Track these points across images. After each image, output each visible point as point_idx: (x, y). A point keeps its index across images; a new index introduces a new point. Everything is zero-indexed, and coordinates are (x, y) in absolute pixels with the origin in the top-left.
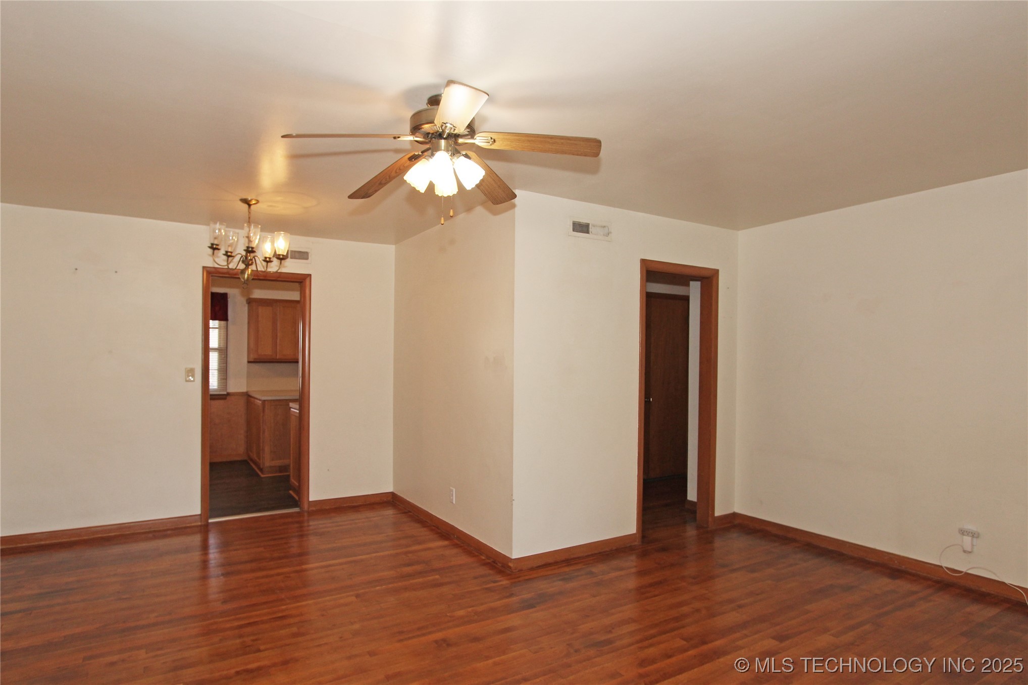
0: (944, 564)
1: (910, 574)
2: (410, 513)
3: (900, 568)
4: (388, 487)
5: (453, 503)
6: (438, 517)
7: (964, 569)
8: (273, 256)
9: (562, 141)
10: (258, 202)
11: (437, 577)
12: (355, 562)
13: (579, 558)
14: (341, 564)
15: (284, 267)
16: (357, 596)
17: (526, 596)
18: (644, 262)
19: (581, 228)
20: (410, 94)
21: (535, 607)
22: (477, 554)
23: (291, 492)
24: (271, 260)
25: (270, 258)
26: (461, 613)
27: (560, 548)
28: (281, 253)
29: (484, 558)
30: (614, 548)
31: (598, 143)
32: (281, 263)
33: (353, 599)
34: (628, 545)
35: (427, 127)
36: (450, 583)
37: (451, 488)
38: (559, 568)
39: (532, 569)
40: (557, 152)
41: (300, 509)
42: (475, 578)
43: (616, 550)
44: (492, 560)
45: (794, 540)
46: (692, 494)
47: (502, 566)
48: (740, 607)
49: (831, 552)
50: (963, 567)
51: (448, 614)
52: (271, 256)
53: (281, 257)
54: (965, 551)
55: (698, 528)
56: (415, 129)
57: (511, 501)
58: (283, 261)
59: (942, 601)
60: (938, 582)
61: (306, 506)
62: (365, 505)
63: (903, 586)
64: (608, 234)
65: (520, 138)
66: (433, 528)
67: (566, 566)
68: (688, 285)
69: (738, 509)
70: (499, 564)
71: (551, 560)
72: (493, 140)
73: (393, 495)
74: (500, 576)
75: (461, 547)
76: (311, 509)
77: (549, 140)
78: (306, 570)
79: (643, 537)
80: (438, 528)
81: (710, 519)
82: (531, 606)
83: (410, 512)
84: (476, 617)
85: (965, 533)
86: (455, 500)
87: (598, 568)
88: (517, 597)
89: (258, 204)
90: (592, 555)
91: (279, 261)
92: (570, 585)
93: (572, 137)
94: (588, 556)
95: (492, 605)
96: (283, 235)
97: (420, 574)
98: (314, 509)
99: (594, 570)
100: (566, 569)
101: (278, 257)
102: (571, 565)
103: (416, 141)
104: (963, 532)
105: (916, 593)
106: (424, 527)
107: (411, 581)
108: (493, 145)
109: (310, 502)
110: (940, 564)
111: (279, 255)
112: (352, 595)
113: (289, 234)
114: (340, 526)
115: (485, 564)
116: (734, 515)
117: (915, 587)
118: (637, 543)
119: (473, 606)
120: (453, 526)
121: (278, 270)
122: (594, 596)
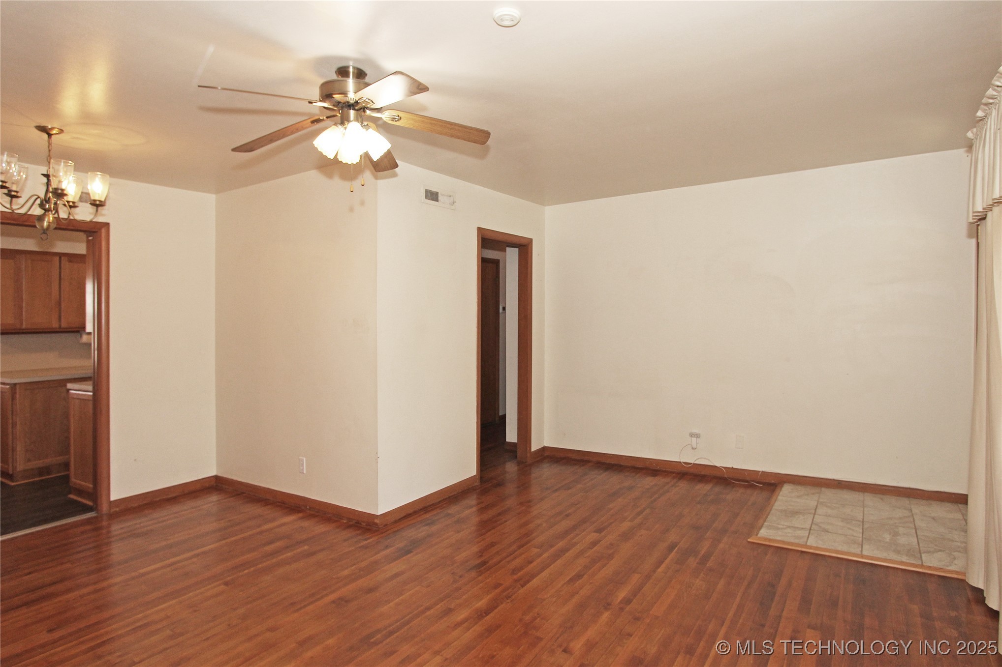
0: (682, 460)
1: (663, 471)
2: (245, 494)
3: (656, 469)
4: (210, 470)
5: (303, 473)
6: (284, 491)
7: (692, 462)
8: (81, 199)
9: (460, 128)
10: (61, 131)
11: (306, 547)
12: (204, 553)
13: (433, 505)
14: (190, 558)
15: (103, 215)
16: (226, 584)
17: (401, 545)
18: (480, 230)
19: (433, 196)
20: (321, 62)
21: (412, 552)
22: (337, 519)
23: (72, 496)
24: (76, 204)
25: (74, 203)
26: (346, 572)
27: (418, 498)
28: (97, 198)
29: (345, 521)
30: (460, 491)
31: (487, 134)
32: (97, 211)
33: (223, 587)
34: (470, 487)
35: (337, 97)
36: (323, 550)
37: (301, 458)
38: (420, 516)
39: (396, 522)
40: (452, 136)
41: (97, 513)
42: (345, 540)
43: (461, 492)
44: (354, 521)
45: (588, 461)
46: (511, 436)
47: (366, 525)
48: (567, 516)
49: (613, 465)
50: (691, 460)
51: (334, 577)
52: (76, 200)
53: (98, 203)
54: (693, 448)
55: (519, 463)
56: (326, 96)
57: (376, 459)
58: (100, 208)
59: (683, 486)
60: (678, 473)
61: (105, 508)
62: (184, 495)
63: (659, 480)
64: (454, 203)
65: (424, 119)
66: (280, 504)
67: (425, 513)
68: (505, 251)
69: (548, 443)
70: (362, 524)
71: (411, 511)
72: (399, 118)
73: (217, 478)
74: (368, 534)
75: (317, 516)
76: (113, 510)
77: (448, 126)
78: (109, 586)
79: (481, 478)
80: (284, 503)
81: (528, 455)
82: (409, 552)
83: (243, 493)
84: (362, 573)
85: (693, 436)
86: (306, 470)
87: (453, 509)
88: (393, 548)
89: (61, 135)
90: (444, 500)
91: (95, 207)
92: (434, 528)
93: (469, 127)
94: (440, 502)
95: (372, 559)
96: (100, 176)
97: (287, 548)
98: (117, 509)
99: (449, 511)
100: (427, 516)
101: (93, 202)
102: (428, 512)
103: (324, 107)
104: (692, 435)
105: (668, 483)
106: (267, 505)
107: (281, 557)
108: (398, 122)
109: (111, 502)
110: (680, 461)
111: (95, 200)
112: (220, 585)
113: (108, 176)
114: (165, 521)
115: (350, 527)
116: (544, 449)
117: (667, 480)
118: (477, 484)
119: (354, 565)
120: (304, 497)
121: (93, 218)
122: (458, 532)
